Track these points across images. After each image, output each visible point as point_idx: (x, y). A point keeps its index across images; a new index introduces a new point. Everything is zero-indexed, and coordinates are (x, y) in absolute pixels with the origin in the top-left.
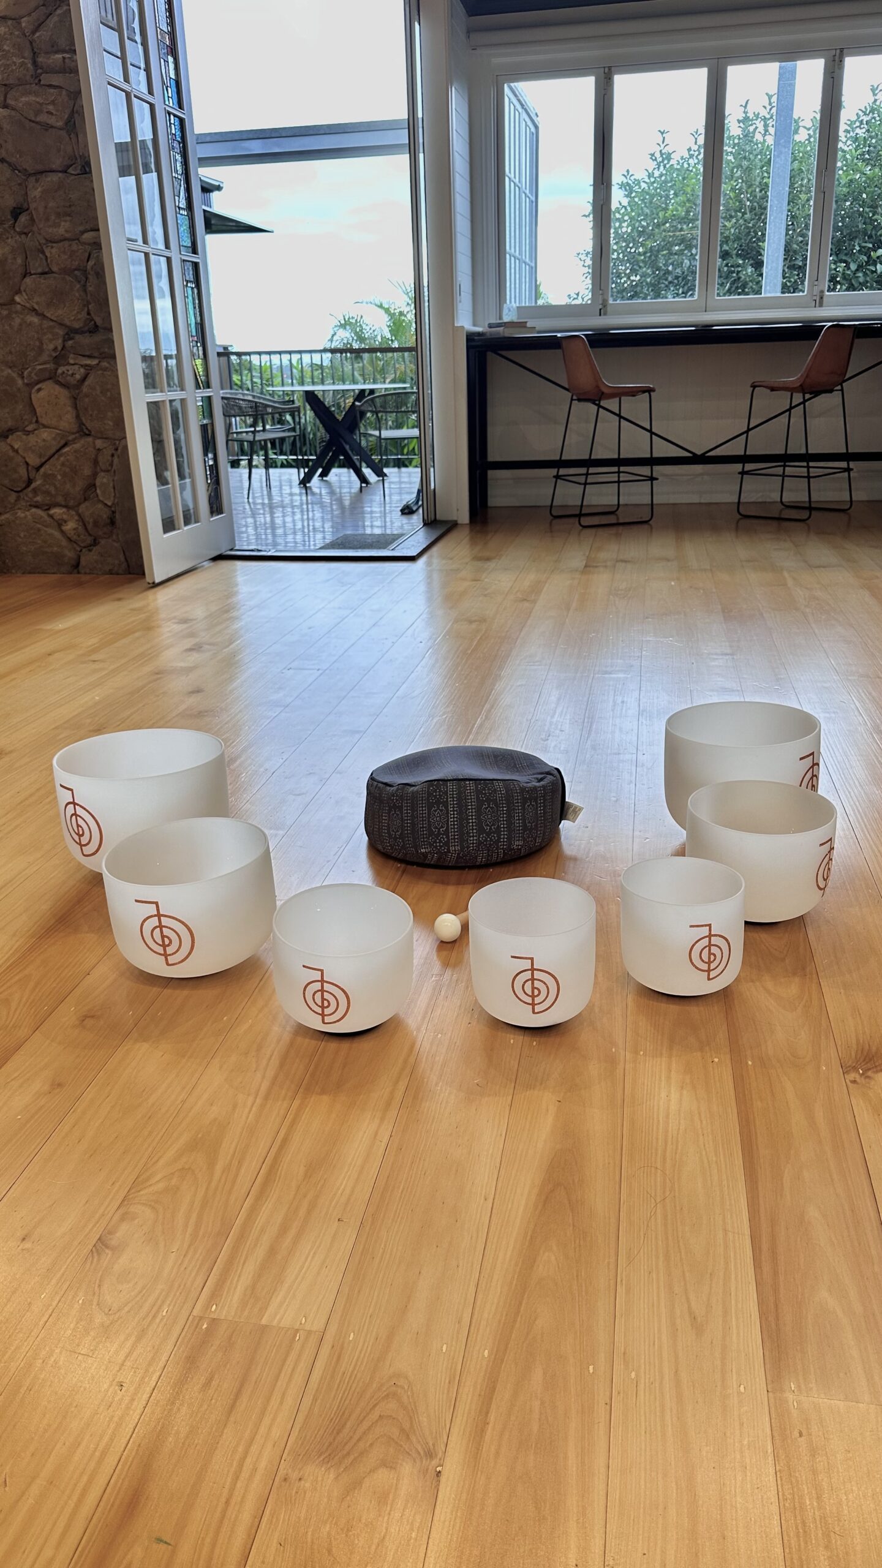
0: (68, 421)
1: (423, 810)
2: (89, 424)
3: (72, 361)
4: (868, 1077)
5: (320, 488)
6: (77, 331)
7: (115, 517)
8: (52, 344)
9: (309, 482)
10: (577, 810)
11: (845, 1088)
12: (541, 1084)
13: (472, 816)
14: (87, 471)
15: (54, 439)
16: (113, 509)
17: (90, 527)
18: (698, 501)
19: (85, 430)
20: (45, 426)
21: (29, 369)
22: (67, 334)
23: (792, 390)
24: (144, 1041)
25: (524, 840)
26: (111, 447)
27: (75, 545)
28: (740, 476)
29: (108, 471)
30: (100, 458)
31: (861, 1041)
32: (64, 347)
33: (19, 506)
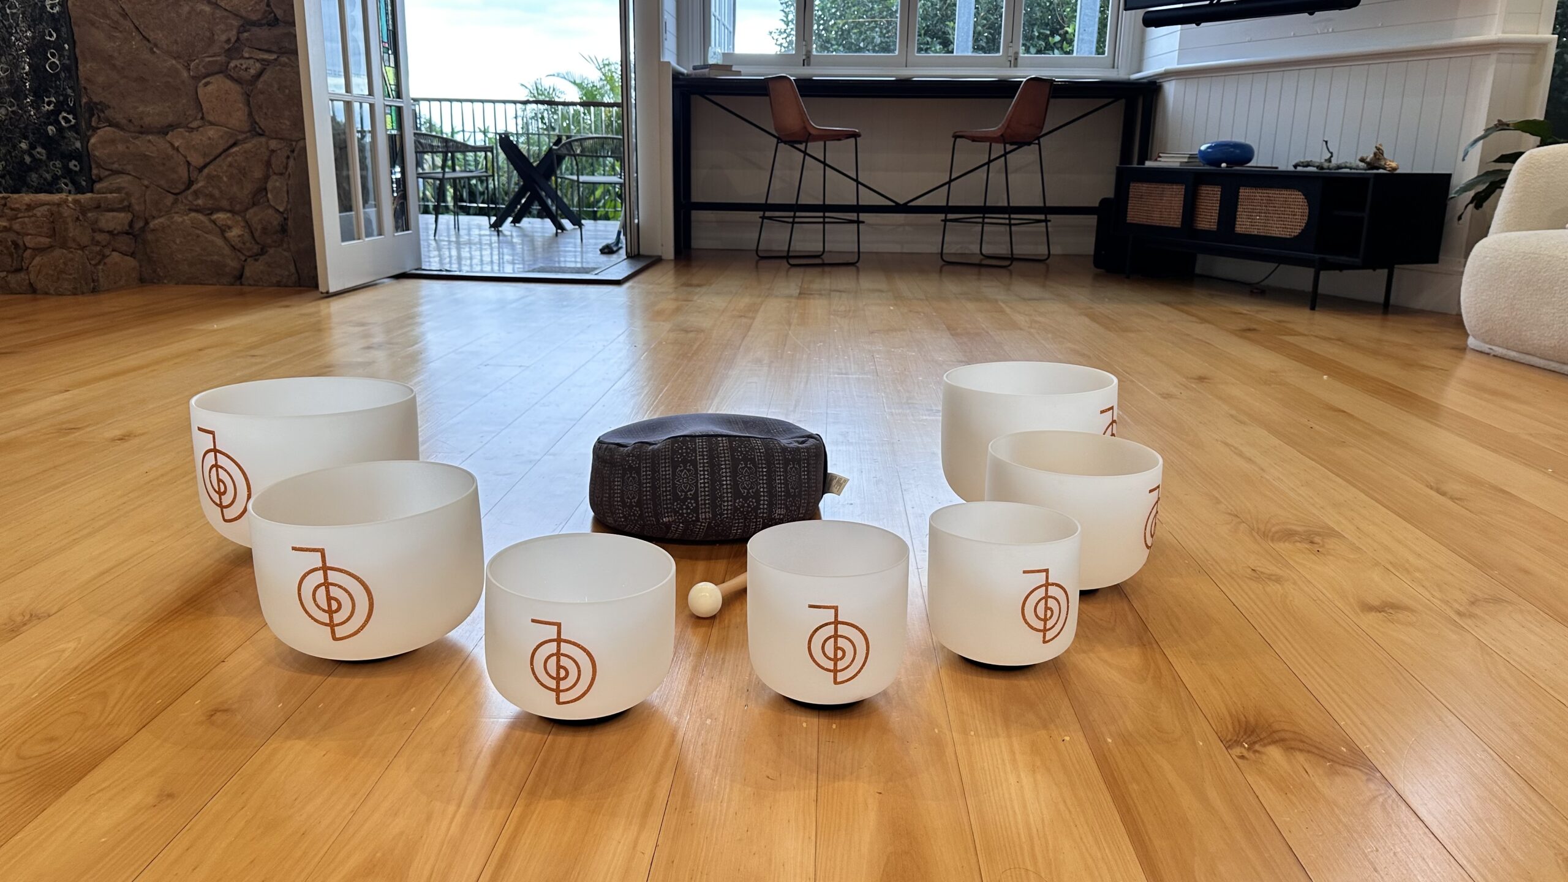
0: (238, 118)
1: (666, 471)
2: (263, 123)
3: (246, 55)
4: (1256, 751)
5: (511, 232)
6: (254, 24)
7: (287, 224)
8: (225, 35)
9: (501, 226)
10: (842, 482)
11: (1234, 765)
12: (852, 773)
13: (726, 477)
14: (258, 174)
15: (222, 137)
16: (285, 216)
17: (257, 234)
18: (899, 251)
19: (258, 129)
20: (211, 124)
21: (197, 61)
22: (242, 26)
23: (991, 140)
24: (299, 738)
25: (787, 508)
26: (286, 148)
27: (239, 254)
28: (943, 223)
29: (281, 174)
30: (273, 160)
31: (1235, 713)
32: (238, 39)
33: (177, 210)
